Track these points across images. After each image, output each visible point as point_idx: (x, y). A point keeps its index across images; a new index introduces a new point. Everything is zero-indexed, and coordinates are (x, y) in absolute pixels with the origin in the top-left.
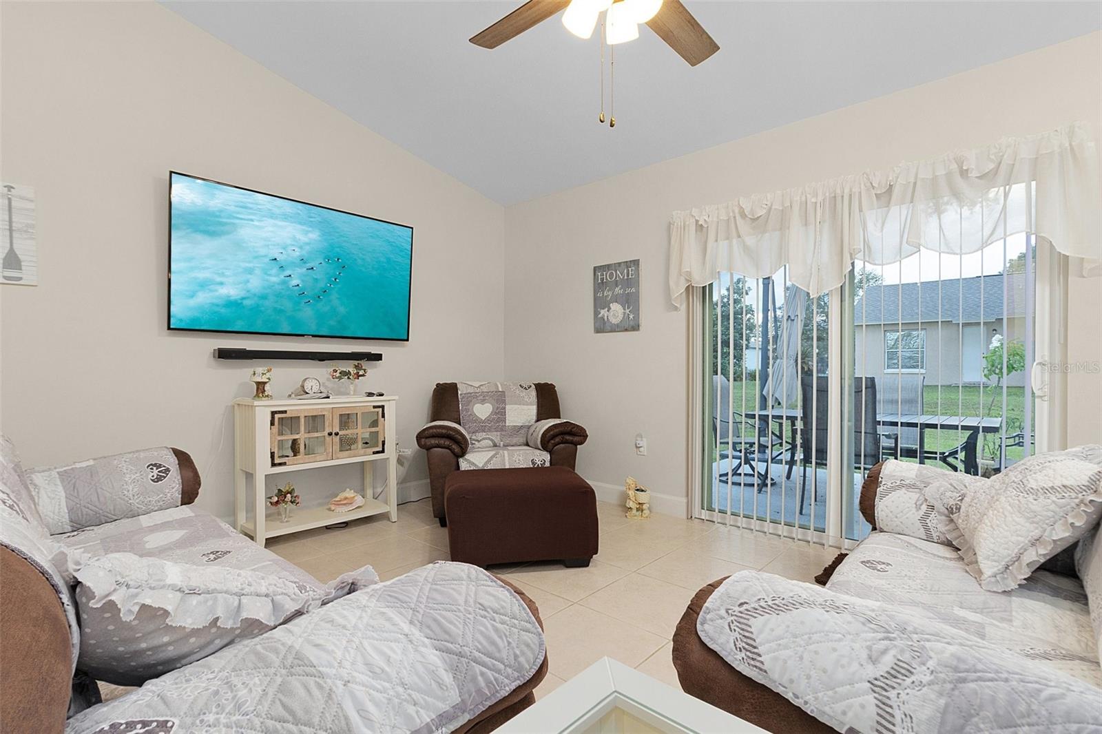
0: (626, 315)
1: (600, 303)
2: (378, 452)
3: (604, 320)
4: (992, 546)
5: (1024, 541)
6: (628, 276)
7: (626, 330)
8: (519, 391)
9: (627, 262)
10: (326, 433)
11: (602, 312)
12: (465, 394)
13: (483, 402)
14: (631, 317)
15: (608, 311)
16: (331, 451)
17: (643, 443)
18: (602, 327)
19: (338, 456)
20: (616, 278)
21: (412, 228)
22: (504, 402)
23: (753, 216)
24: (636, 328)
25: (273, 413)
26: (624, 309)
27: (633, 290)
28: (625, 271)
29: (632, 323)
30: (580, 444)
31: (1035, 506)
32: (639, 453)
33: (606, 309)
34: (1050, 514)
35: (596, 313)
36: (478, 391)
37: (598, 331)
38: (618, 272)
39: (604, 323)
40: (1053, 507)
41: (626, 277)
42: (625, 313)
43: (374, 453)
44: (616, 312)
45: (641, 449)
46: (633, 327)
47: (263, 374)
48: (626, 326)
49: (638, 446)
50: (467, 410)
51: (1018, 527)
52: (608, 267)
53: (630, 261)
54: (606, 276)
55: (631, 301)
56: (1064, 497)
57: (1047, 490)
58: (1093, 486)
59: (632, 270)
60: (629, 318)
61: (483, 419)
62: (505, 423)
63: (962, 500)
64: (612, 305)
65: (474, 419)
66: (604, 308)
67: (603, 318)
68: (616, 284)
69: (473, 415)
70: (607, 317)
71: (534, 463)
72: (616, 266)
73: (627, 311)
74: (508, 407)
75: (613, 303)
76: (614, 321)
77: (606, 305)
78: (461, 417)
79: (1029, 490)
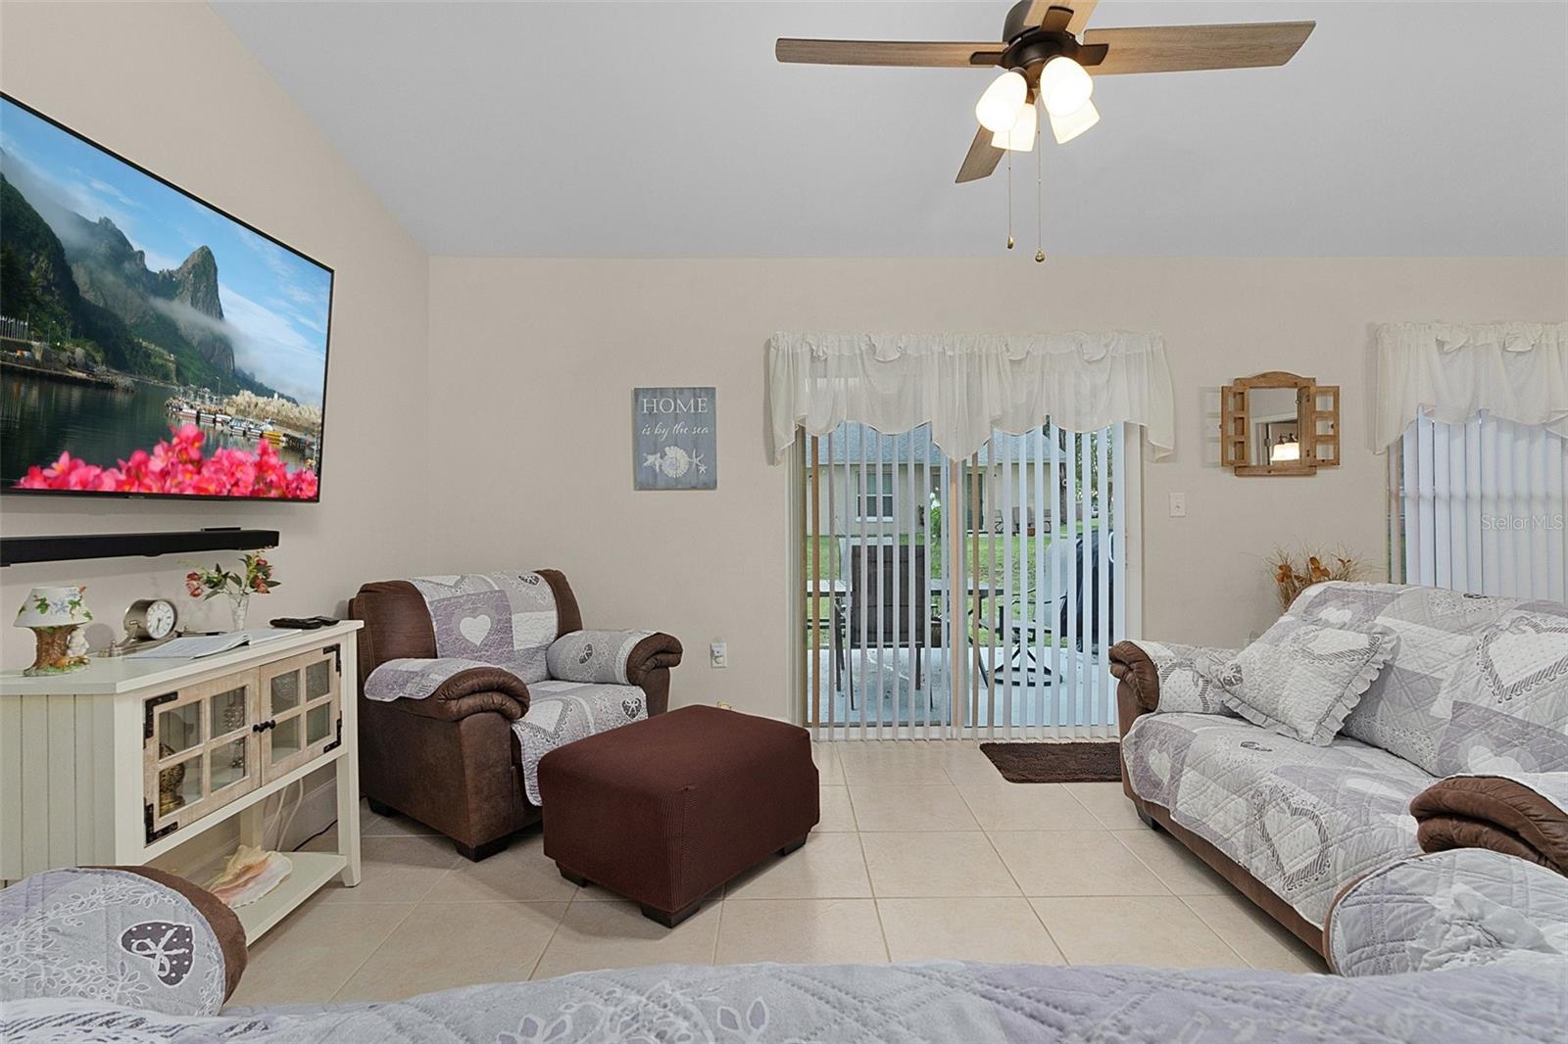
0: (694, 465)
1: (644, 445)
2: (332, 746)
3: (654, 471)
4: (1306, 708)
5: (1330, 700)
6: (696, 409)
7: (694, 488)
8: (524, 588)
9: (694, 388)
10: (249, 727)
11: (651, 459)
12: (439, 601)
13: (474, 613)
14: (702, 469)
15: (662, 458)
16: (258, 767)
17: (723, 649)
18: (648, 481)
19: (271, 774)
20: (675, 407)
21: (332, 271)
22: (507, 609)
23: (884, 358)
24: (710, 485)
25: (150, 704)
26: (690, 457)
27: (706, 430)
28: (692, 401)
29: (703, 478)
30: (673, 666)
31: (1333, 669)
32: (715, 665)
33: (659, 455)
34: (1347, 674)
35: (638, 460)
36: (458, 594)
37: (640, 486)
38: (679, 401)
39: (655, 475)
40: (1347, 669)
41: (692, 411)
42: (690, 464)
43: (326, 750)
44: (676, 461)
45: (720, 660)
46: (705, 484)
47: (74, 604)
48: (694, 483)
49: (716, 654)
50: (448, 632)
51: (1325, 688)
52: (662, 391)
53: (700, 388)
54: (659, 405)
55: (702, 446)
56: (1353, 660)
57: (1337, 656)
58: (1373, 648)
59: (702, 402)
60: (698, 470)
61: (478, 644)
62: (513, 646)
63: (1239, 672)
64: (667, 449)
65: (463, 646)
66: (655, 453)
67: (652, 468)
68: (676, 419)
69: (461, 638)
70: (660, 466)
71: (626, 708)
72: (675, 392)
73: (695, 461)
74: (514, 618)
75: (670, 446)
76: (672, 473)
77: (658, 449)
78: (438, 646)
79: (1320, 658)
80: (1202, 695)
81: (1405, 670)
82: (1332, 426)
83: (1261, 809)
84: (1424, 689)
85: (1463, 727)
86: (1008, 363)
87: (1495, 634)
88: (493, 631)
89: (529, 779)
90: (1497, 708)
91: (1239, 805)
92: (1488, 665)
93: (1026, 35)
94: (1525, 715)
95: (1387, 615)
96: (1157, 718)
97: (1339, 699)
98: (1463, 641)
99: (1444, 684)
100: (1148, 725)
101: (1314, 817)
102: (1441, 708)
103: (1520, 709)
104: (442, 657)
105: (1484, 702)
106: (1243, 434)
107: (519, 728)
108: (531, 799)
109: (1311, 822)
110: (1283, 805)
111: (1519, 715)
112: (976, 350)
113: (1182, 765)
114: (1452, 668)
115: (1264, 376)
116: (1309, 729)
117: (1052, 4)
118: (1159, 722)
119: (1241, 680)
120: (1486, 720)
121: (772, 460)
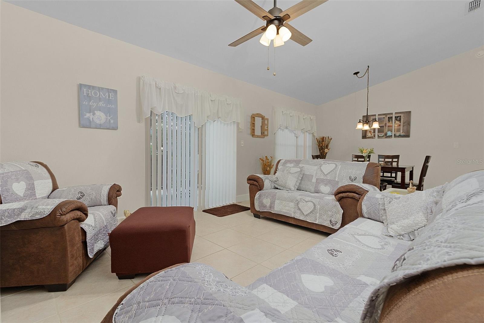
0: (108, 120)
1: (84, 109)
3: (90, 120)
4: (292, 184)
5: (295, 181)
6: (109, 97)
7: (108, 129)
9: (108, 89)
11: (88, 115)
13: (18, 180)
14: (112, 121)
18: (86, 124)
20: (100, 95)
22: (32, 179)
23: (178, 92)
24: (115, 128)
26: (106, 116)
27: (113, 106)
28: (107, 94)
29: (112, 125)
31: (295, 175)
33: (92, 114)
35: (81, 115)
37: (82, 126)
38: (101, 93)
39: (90, 122)
40: (297, 175)
41: (107, 98)
42: (107, 119)
44: (100, 117)
46: (113, 128)
48: (108, 127)
50: (6, 190)
52: (94, 88)
53: (111, 89)
54: (92, 93)
55: (112, 112)
57: (296, 173)
58: (301, 171)
59: (112, 95)
60: (110, 122)
61: (22, 196)
62: (36, 196)
63: (277, 178)
64: (96, 112)
65: (15, 197)
66: (90, 113)
67: (88, 119)
68: (100, 100)
69: (13, 193)
70: (93, 119)
71: (112, 213)
72: (99, 89)
73: (109, 118)
74: (35, 183)
75: (97, 111)
76: (98, 122)
77: (91, 110)
78: (2, 198)
79: (293, 173)
80: (271, 185)
81: (307, 174)
82: (267, 127)
83: (298, 204)
84: (310, 177)
85: (318, 183)
86: (210, 100)
87: (321, 166)
88: (27, 189)
89: (89, 247)
90: (324, 178)
91: (292, 204)
92: (322, 171)
93: (277, 17)
94: (330, 178)
95: (301, 164)
96: (263, 191)
97: (297, 181)
98: (316, 167)
99: (314, 176)
100: (262, 193)
101: (311, 201)
102: (314, 180)
103: (329, 178)
104: (5, 203)
105: (322, 177)
106: (254, 127)
107: (83, 226)
108: (89, 255)
109: (311, 203)
110: (304, 201)
111: (329, 179)
112: (203, 95)
113: (275, 200)
114: (315, 172)
115: (257, 114)
116: (293, 188)
117: (288, 14)
118: (265, 192)
119: (278, 180)
120: (322, 181)
121: (139, 121)
